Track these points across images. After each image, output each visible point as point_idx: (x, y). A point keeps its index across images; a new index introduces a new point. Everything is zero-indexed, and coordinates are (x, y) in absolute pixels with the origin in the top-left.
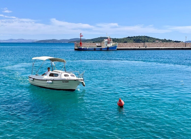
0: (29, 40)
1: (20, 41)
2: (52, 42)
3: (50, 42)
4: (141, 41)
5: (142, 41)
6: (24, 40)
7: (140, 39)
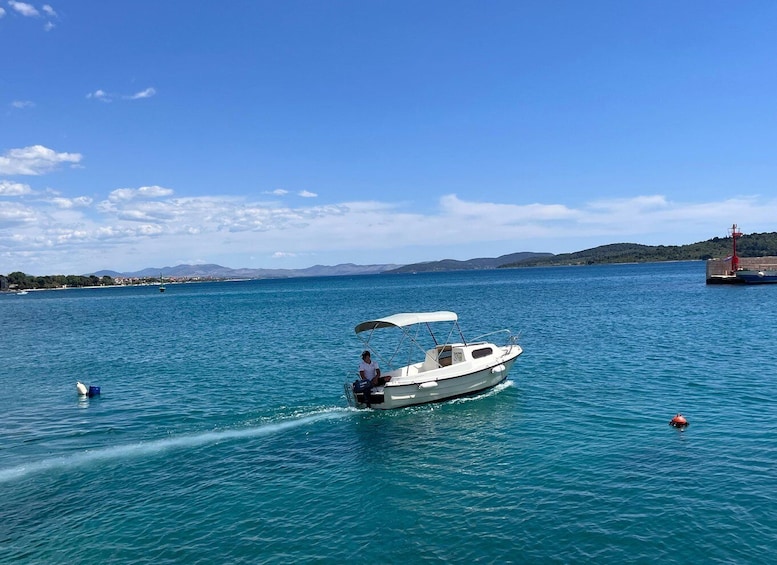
0: (370, 266)
1: (345, 269)
2: (443, 269)
3: (437, 270)
4: (765, 252)
5: (766, 249)
6: (357, 266)
7: (760, 242)
